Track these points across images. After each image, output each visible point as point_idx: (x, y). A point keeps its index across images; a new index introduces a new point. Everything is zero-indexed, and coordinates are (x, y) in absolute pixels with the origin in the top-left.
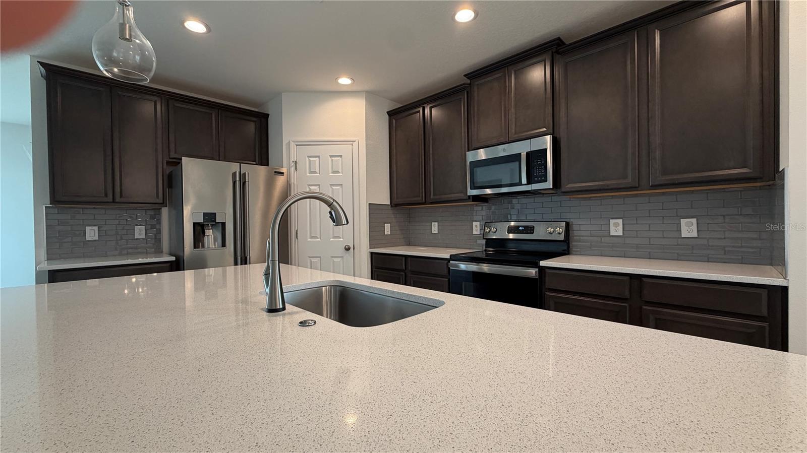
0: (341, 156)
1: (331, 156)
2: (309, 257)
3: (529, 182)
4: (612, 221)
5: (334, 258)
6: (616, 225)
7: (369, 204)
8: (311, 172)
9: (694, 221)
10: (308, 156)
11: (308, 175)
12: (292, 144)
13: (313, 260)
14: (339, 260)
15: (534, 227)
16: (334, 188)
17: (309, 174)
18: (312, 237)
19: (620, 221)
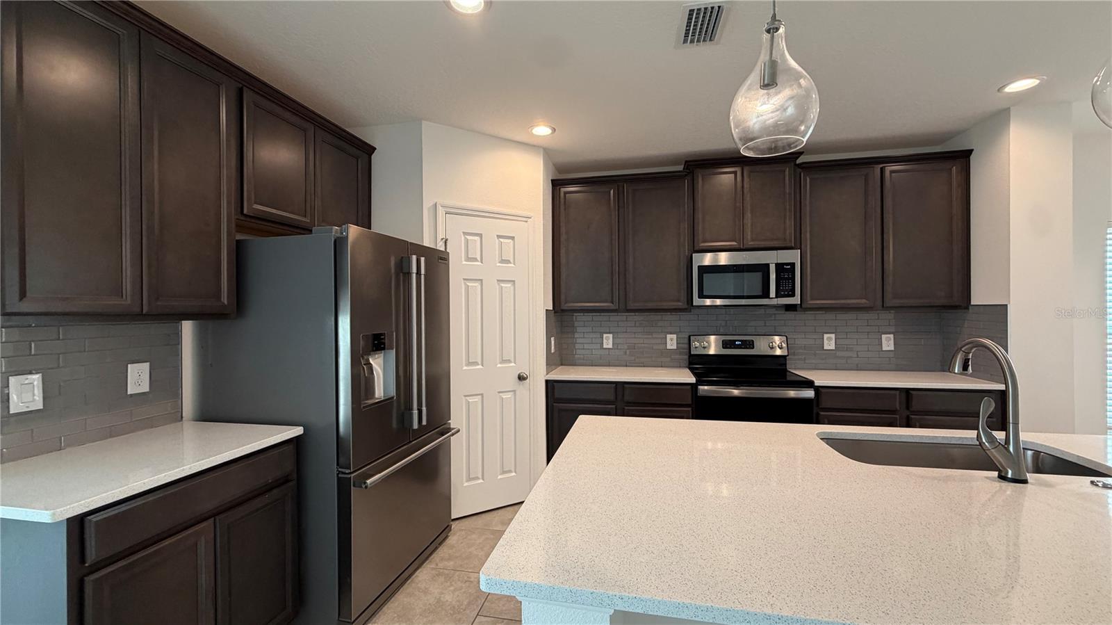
0: (513, 238)
1: (499, 237)
2: (465, 396)
3: (777, 297)
4: (826, 336)
5: (501, 394)
6: (829, 339)
7: (547, 310)
8: (468, 259)
9: (892, 336)
10: (464, 233)
11: (464, 263)
12: (441, 211)
13: (471, 400)
14: (509, 395)
15: (753, 341)
16: (503, 285)
17: (465, 261)
18: (469, 364)
19: (833, 336)
